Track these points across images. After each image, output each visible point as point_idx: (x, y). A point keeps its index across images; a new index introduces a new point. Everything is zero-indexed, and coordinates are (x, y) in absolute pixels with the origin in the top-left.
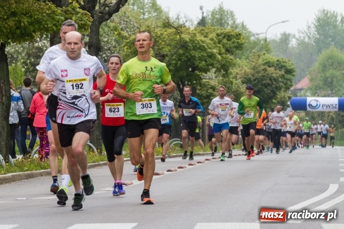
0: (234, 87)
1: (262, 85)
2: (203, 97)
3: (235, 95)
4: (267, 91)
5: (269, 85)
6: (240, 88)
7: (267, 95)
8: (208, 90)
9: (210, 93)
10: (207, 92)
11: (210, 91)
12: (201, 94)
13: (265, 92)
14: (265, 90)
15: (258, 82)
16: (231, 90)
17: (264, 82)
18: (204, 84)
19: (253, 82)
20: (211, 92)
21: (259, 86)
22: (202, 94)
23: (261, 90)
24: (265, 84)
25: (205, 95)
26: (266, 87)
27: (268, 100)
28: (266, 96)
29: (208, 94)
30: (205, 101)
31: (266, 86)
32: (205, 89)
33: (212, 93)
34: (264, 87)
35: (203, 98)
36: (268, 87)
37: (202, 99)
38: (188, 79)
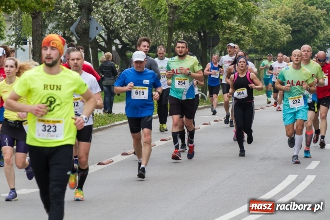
0: (269, 29)
1: (303, 24)
3: (269, 37)
4: (308, 30)
5: (310, 24)
6: (277, 29)
7: (308, 34)
8: (237, 34)
9: (240, 38)
10: (237, 36)
11: (240, 35)
12: (230, 38)
13: (305, 31)
14: (306, 29)
15: (299, 22)
16: (266, 32)
17: (305, 21)
18: (234, 28)
19: (294, 21)
20: (241, 36)
21: (300, 26)
22: (232, 39)
23: (302, 29)
24: (306, 23)
26: (307, 27)
27: (308, 39)
28: (307, 36)
31: (306, 25)
32: (235, 33)
34: (305, 27)
36: (309, 27)
38: (209, 27)
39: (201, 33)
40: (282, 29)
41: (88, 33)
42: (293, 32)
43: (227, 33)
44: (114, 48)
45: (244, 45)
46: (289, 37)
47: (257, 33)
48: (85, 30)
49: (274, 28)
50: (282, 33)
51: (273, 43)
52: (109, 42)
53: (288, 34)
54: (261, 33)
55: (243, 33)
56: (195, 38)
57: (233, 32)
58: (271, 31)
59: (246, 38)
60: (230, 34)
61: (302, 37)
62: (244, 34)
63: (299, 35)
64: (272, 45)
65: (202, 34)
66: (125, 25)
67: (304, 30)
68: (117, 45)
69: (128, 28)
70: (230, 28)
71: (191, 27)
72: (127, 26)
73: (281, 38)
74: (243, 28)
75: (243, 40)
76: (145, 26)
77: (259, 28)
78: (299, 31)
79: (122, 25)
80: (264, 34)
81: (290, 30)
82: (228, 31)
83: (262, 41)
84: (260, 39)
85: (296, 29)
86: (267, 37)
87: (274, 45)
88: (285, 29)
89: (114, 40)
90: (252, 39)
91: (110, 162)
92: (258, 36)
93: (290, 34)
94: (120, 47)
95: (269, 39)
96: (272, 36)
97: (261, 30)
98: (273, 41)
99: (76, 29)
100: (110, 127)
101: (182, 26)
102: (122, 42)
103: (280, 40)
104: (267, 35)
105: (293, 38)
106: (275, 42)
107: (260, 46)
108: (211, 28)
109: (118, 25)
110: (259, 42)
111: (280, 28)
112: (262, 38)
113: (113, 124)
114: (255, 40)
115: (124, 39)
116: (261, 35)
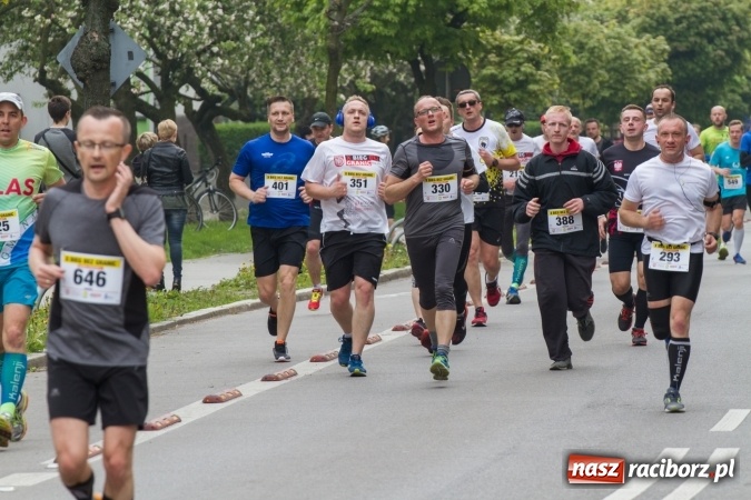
0: (607, 50)
1: (699, 34)
2: (508, 84)
3: (608, 71)
4: (714, 51)
6: (629, 49)
7: (715, 62)
8: (520, 64)
9: (525, 74)
10: (519, 70)
11: (527, 68)
12: (500, 77)
13: (707, 53)
14: (710, 48)
15: (689, 28)
16: (599, 58)
17: (706, 26)
18: (509, 49)
19: (675, 27)
20: (529, 70)
21: (692, 39)
22: (505, 78)
23: (697, 48)
24: (708, 31)
25: (511, 79)
26: (711, 41)
27: (717, 75)
28: (712, 65)
29: (521, 78)
30: (513, 95)
31: (710, 37)
32: (513, 62)
33: (532, 75)
34: (705, 42)
35: (506, 89)
36: (717, 41)
37: (503, 92)
38: (440, 46)
39: (418, 63)
40: (643, 49)
41: (108, 69)
42: (674, 58)
43: (490, 63)
44: (180, 110)
45: (537, 96)
46: (664, 71)
47: (574, 60)
48: (98, 61)
49: (620, 47)
50: (644, 61)
51: (619, 86)
52: (167, 94)
53: (658, 62)
54: (584, 61)
55: (536, 61)
56: (402, 78)
57: (508, 59)
58: (612, 56)
59: (542, 74)
60: (499, 64)
61: (698, 70)
62: (538, 65)
63: (690, 66)
64: (616, 94)
65: (422, 67)
66: (209, 47)
67: (702, 49)
68: (188, 102)
69: (218, 54)
70: (499, 50)
71: (392, 49)
72: (215, 49)
73: (640, 72)
74: (534, 47)
75: (536, 82)
76: (265, 47)
77: (581, 47)
78: (691, 54)
79: (200, 47)
80: (593, 64)
81: (664, 51)
82: (493, 57)
83: (588, 83)
84: (582, 79)
85: (682, 47)
86: (602, 72)
87: (620, 94)
88: (652, 48)
89: (180, 86)
90: (561, 77)
91: (173, 423)
92: (578, 70)
93: (665, 61)
94: (197, 106)
95: (607, 76)
96: (615, 70)
97: (586, 54)
98: (618, 81)
99: (74, 59)
100: (172, 326)
101: (366, 45)
102: (202, 92)
103: (637, 80)
104: (602, 68)
105: (674, 73)
106: (624, 85)
107: (584, 96)
108: (445, 50)
109: (190, 46)
110: (580, 86)
111: (636, 46)
112: (588, 74)
113: (179, 318)
114: (568, 81)
115: (206, 85)
116: (584, 66)
